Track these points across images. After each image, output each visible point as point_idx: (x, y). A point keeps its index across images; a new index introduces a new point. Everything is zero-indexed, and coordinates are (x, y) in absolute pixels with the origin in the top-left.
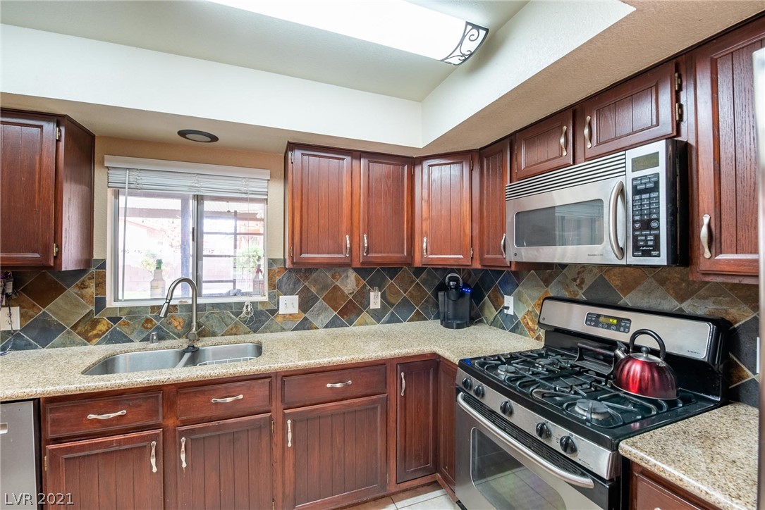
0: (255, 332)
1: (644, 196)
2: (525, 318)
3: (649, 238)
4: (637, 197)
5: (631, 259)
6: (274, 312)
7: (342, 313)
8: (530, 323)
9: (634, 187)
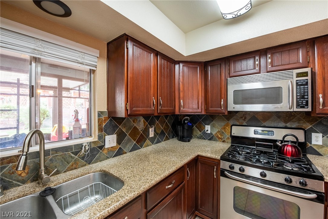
0: (89, 164)
1: (301, 87)
2: (217, 134)
3: (304, 102)
4: (298, 87)
5: (296, 109)
6: (102, 147)
7: (138, 142)
8: (219, 136)
9: (297, 83)
